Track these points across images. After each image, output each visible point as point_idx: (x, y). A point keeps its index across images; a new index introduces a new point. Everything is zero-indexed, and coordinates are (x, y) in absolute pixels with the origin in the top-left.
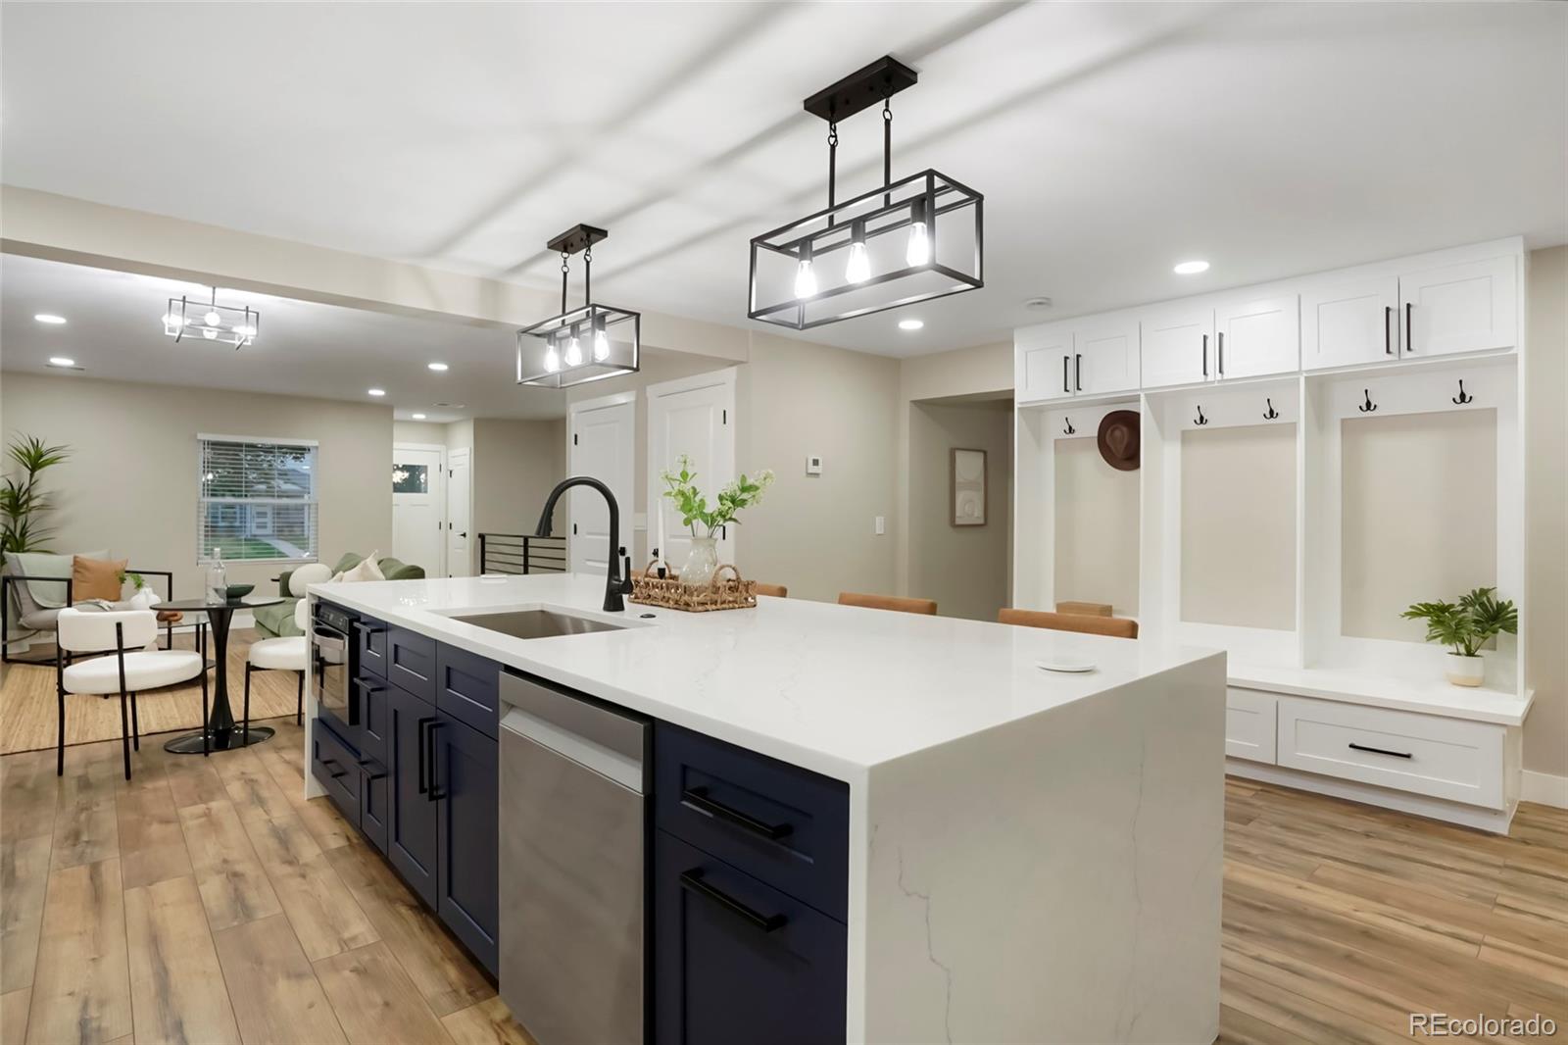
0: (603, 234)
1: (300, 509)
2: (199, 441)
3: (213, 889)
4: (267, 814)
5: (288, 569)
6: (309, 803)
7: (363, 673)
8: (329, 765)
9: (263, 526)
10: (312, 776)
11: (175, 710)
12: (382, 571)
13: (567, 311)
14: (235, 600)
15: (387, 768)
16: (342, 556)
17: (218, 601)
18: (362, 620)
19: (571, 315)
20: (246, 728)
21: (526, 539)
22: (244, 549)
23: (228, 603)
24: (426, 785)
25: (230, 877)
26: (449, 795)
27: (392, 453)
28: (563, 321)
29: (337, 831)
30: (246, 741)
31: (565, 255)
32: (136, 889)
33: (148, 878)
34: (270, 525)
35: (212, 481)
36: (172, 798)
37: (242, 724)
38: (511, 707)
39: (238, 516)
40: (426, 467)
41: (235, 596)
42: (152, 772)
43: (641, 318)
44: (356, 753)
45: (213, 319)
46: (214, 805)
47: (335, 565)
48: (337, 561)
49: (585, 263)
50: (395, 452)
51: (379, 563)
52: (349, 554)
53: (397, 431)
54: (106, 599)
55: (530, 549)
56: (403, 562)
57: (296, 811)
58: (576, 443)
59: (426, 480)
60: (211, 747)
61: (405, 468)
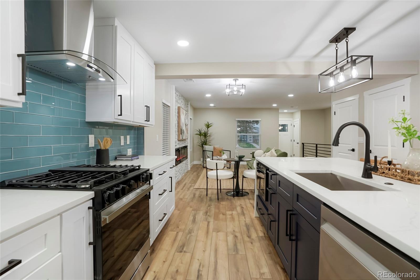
0: (354, 29)
1: (258, 136)
2: (236, 120)
3: (230, 238)
4: (245, 219)
5: (254, 151)
6: (255, 218)
7: (270, 187)
8: (260, 210)
9: (250, 140)
10: (256, 211)
11: (229, 183)
12: (276, 153)
13: (338, 63)
14: (241, 159)
15: (276, 219)
16: (266, 148)
17: (237, 159)
18: (270, 170)
19: (339, 64)
20: (242, 191)
21: (317, 145)
22: (245, 146)
23: (239, 160)
24: (288, 233)
25: (234, 236)
26: (297, 240)
27: (279, 122)
28: (336, 67)
29: (262, 230)
30: (242, 195)
31: (336, 43)
32: (215, 232)
33: (217, 230)
34: (252, 140)
35: (240, 130)
36: (225, 208)
37: (242, 190)
38: (326, 221)
39: (246, 138)
40: (287, 125)
41: (241, 158)
42: (223, 199)
43: (373, 57)
44: (267, 210)
45: (235, 89)
46: (234, 212)
47: (264, 151)
48: (265, 149)
49: (346, 42)
50: (279, 121)
51: (275, 151)
52: (268, 148)
53: (280, 116)
54: (219, 156)
55: (318, 148)
56: (281, 150)
57: (252, 219)
58: (335, 114)
59: (287, 129)
60: (235, 195)
61: (282, 125)
